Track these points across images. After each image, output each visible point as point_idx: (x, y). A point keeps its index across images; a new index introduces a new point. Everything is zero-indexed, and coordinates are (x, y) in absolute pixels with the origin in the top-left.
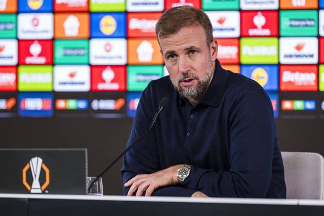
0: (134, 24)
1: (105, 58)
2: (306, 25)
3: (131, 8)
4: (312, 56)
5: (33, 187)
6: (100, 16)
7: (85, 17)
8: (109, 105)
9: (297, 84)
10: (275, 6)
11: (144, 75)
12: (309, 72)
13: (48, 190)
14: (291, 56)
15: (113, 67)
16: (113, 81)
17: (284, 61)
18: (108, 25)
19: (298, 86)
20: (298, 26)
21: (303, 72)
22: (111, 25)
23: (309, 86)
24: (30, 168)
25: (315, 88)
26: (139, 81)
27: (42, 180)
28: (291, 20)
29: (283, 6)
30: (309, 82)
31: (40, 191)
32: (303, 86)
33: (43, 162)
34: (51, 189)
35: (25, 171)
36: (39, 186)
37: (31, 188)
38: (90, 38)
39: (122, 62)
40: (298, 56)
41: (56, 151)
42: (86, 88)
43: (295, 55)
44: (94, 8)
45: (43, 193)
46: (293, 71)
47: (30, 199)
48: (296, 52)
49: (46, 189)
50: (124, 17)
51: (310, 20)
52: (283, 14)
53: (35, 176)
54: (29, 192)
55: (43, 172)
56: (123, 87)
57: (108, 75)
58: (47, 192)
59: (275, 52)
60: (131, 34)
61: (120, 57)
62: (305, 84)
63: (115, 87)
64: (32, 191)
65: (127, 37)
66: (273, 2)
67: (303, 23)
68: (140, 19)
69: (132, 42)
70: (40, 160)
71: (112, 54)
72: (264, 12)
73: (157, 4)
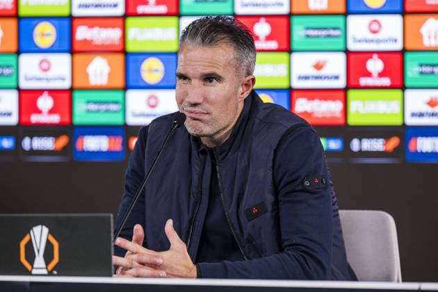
0: (82, 33)
1: (40, 79)
2: (329, 36)
3: (77, 12)
4: (337, 78)
5: (35, 266)
6: (34, 22)
7: (12, 23)
8: (46, 143)
9: (317, 115)
10: (284, 10)
11: (95, 103)
12: (334, 99)
13: (57, 271)
14: (307, 78)
15: (52, 92)
16: (51, 112)
17: (297, 84)
18: (45, 34)
19: (317, 118)
20: (317, 37)
21: (326, 99)
22: (48, 35)
23: (333, 118)
24: (31, 241)
25: (341, 121)
26: (89, 111)
27: (48, 257)
28: (308, 29)
29: (295, 10)
30: (333, 113)
31: (45, 272)
32: (324, 118)
33: (50, 232)
34: (61, 269)
35: (23, 244)
36: (43, 265)
37: (33, 268)
38: (18, 52)
39: (66, 85)
40: (317, 78)
41: (68, 217)
42: (13, 120)
43: (313, 77)
44: (23, 12)
45: (50, 274)
46: (311, 99)
47: (32, 283)
48: (315, 72)
49: (54, 269)
50: (68, 23)
51: (335, 29)
52: (295, 20)
53: (38, 251)
54: (29, 273)
55: (49, 246)
56: (67, 119)
57: (45, 103)
58: (55, 272)
59: (284, 73)
60: (77, 47)
61: (63, 79)
62: (328, 115)
63: (55, 119)
64: (34, 272)
65: (72, 52)
66: (281, 5)
67: (324, 33)
68: (91, 26)
69: (78, 58)
70: (46, 230)
71: (50, 74)
72: (269, 17)
73: (115, 6)
